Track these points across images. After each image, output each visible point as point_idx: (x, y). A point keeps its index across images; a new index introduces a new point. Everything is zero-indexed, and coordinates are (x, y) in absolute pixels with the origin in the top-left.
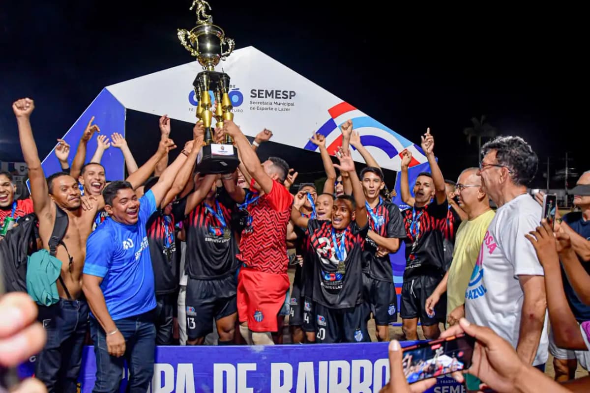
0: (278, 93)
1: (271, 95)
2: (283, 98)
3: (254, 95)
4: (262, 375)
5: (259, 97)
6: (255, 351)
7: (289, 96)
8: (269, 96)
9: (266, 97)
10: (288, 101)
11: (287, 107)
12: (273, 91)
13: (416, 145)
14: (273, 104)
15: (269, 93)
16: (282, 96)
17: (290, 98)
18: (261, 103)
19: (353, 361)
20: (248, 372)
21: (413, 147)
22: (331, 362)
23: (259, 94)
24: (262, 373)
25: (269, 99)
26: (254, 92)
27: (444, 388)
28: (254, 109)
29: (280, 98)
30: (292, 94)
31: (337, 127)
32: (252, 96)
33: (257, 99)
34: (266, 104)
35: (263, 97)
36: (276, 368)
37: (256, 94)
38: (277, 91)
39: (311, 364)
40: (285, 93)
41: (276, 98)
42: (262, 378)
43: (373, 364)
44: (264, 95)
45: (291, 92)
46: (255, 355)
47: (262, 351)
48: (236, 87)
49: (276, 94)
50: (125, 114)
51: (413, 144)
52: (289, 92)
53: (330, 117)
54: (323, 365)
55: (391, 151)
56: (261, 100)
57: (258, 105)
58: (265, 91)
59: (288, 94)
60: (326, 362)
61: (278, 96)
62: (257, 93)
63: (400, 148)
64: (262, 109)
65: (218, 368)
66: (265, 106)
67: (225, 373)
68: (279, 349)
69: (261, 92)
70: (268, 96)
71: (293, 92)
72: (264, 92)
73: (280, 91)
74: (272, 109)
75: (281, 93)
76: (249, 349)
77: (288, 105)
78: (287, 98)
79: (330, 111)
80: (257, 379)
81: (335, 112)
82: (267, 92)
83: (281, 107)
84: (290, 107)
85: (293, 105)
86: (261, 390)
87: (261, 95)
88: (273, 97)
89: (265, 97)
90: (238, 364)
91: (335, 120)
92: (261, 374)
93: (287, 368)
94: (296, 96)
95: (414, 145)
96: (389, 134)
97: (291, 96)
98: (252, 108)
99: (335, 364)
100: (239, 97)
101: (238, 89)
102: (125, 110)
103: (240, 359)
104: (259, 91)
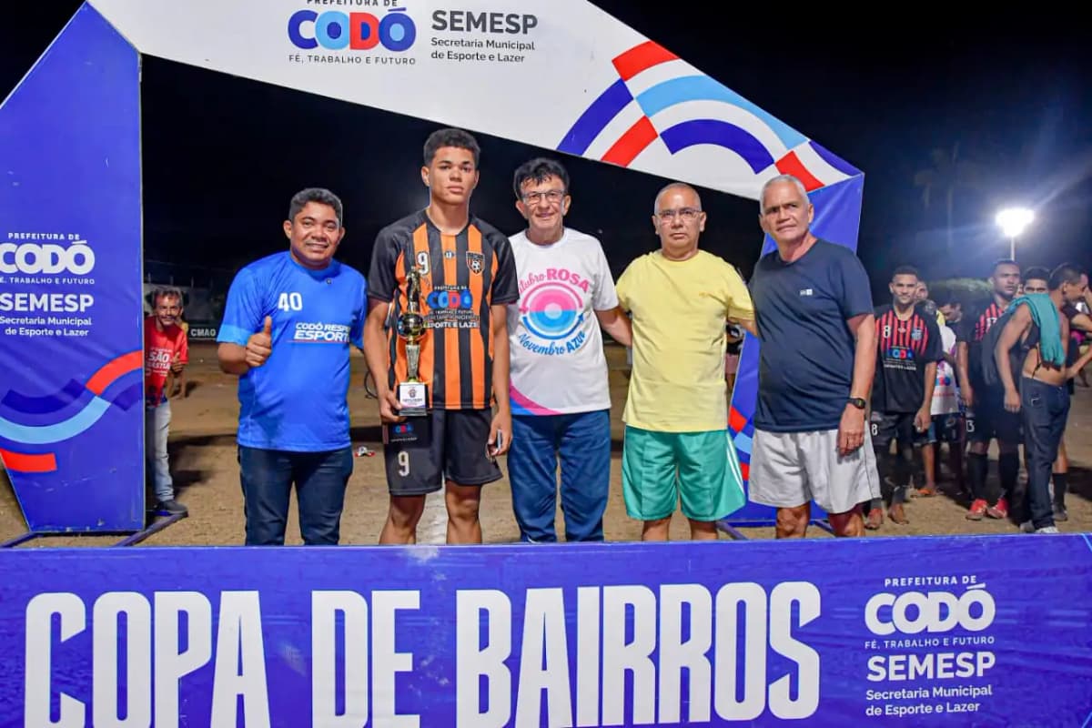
0: (496, 19)
1: (480, 26)
2: (508, 30)
3: (440, 25)
4: (434, 621)
5: (453, 28)
6: (417, 559)
7: (522, 29)
8: (476, 26)
9: (469, 29)
10: (519, 37)
11: (516, 52)
12: (483, 15)
13: (814, 143)
14: (485, 43)
15: (476, 19)
16: (505, 25)
17: (525, 32)
18: (456, 43)
19: (664, 589)
20: (400, 614)
21: (809, 146)
22: (607, 589)
23: (453, 20)
24: (433, 615)
25: (476, 34)
26: (440, 16)
27: (893, 659)
28: (440, 56)
29: (501, 31)
30: (530, 22)
31: (631, 99)
32: (435, 27)
33: (447, 34)
34: (469, 44)
35: (462, 29)
36: (468, 602)
37: (444, 22)
38: (493, 15)
39: (557, 594)
40: (513, 20)
41: (493, 30)
42: (434, 628)
43: (714, 595)
44: (464, 25)
45: (526, 17)
46: (416, 569)
47: (433, 560)
48: (399, 5)
49: (493, 23)
50: (140, 66)
51: (809, 140)
52: (521, 18)
53: (617, 77)
54: (587, 596)
55: (757, 156)
56: (457, 36)
57: (450, 48)
58: (465, 14)
59: (520, 21)
60: (596, 589)
61: (497, 27)
62: (447, 18)
63: (777, 150)
64: (461, 57)
65: (324, 603)
66: (466, 50)
67: (340, 615)
68: (477, 554)
69: (457, 17)
70: (472, 26)
71: (531, 17)
72: (464, 18)
73: (501, 15)
74: (483, 57)
75: (503, 20)
76: (400, 554)
77: (521, 47)
78: (517, 30)
79: (616, 62)
80: (421, 630)
81: (628, 64)
82: (470, 16)
83: (505, 52)
84: (524, 52)
85: (531, 47)
86: (431, 658)
87: (457, 25)
88: (484, 30)
89: (465, 29)
90: (375, 593)
91: (628, 83)
92: (433, 619)
93: (497, 602)
94: (537, 26)
95: (810, 143)
96: (753, 117)
97: (526, 26)
98: (436, 55)
99: (618, 595)
100: (405, 27)
101: (404, 9)
102: (140, 58)
103: (380, 580)
104: (453, 13)
